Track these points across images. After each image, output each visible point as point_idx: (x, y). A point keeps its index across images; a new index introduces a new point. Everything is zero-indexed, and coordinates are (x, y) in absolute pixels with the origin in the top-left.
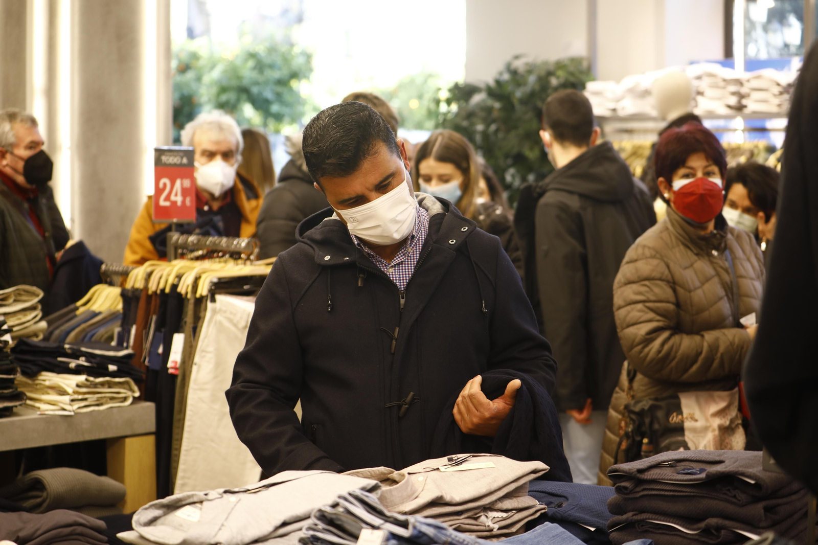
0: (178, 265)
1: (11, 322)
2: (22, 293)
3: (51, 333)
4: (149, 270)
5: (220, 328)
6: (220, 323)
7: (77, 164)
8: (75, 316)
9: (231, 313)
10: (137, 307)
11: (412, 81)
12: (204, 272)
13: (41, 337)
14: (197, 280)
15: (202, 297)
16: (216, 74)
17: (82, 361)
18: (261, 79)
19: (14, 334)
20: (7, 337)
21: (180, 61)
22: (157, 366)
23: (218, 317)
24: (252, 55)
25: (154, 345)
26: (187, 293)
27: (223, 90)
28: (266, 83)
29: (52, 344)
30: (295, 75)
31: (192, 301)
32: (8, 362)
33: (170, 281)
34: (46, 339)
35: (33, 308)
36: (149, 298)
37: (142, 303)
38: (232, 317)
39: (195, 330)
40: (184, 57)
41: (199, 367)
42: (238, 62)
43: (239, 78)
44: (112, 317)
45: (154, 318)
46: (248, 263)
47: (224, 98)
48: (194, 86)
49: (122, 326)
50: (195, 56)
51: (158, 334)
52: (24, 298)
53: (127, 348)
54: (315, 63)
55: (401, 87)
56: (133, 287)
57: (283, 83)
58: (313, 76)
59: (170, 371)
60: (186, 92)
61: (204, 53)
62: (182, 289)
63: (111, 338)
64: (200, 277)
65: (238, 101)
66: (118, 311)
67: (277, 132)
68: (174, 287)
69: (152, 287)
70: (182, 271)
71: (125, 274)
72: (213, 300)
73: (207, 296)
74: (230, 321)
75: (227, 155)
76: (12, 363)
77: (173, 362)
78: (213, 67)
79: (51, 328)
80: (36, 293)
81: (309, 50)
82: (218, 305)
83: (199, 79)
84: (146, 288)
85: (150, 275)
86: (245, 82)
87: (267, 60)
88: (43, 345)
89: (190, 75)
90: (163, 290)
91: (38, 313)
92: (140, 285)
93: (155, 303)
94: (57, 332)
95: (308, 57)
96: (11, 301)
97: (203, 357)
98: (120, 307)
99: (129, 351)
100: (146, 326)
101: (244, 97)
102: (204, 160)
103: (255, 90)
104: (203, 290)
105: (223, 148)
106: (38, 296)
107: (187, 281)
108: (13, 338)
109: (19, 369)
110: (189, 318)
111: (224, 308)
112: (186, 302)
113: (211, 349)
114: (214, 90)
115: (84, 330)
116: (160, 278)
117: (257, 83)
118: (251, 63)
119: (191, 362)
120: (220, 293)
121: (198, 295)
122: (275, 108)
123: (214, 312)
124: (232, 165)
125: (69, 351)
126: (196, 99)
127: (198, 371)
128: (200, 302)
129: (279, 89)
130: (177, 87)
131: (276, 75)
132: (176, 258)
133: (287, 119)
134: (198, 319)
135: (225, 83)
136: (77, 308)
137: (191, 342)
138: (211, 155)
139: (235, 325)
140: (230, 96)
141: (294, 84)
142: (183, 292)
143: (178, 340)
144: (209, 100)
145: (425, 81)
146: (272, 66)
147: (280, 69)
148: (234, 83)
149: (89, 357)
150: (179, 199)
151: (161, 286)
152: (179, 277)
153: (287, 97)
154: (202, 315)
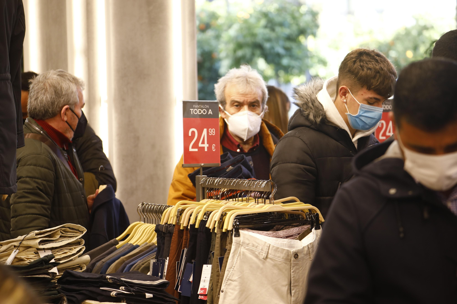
0: (206, 204)
1: (58, 255)
2: (68, 230)
3: (94, 265)
4: (181, 207)
5: (244, 259)
6: (244, 254)
7: (114, 115)
8: (116, 249)
9: (253, 246)
10: (170, 241)
11: (408, 33)
12: (229, 210)
13: (85, 268)
14: (223, 216)
15: (228, 231)
16: (232, 32)
17: (122, 289)
18: (273, 35)
19: (60, 266)
20: (55, 270)
21: (201, 21)
22: (188, 293)
23: (242, 249)
24: (265, 15)
25: (186, 275)
26: (214, 228)
27: (240, 46)
28: (278, 39)
29: (94, 275)
30: (303, 32)
31: (218, 236)
32: (56, 292)
33: (199, 218)
34: (88, 270)
35: (78, 243)
36: (181, 232)
37: (175, 238)
38: (254, 249)
39: (222, 262)
40: (204, 17)
41: (226, 293)
42: (252, 21)
43: (254, 35)
44: (148, 250)
45: (186, 250)
46: (267, 201)
47: (240, 53)
48: (213, 42)
49: (156, 258)
50: (214, 16)
51: (188, 264)
52: (69, 234)
53: (161, 278)
54: (321, 20)
55: (398, 38)
56: (166, 223)
57: (292, 39)
58: (320, 32)
59: (200, 297)
60: (207, 48)
61: (222, 12)
62: (210, 225)
63: (147, 269)
64: (226, 214)
65: (253, 55)
66: (153, 244)
67: (288, 82)
68: (203, 223)
69: (184, 222)
70: (209, 209)
71: (160, 212)
72: (238, 235)
73: (232, 231)
74: (253, 252)
75: (253, 105)
76: (59, 293)
77: (202, 289)
78: (230, 26)
79: (93, 261)
80: (80, 230)
81: (315, 9)
82: (241, 239)
83: (218, 37)
84: (178, 224)
85: (181, 212)
86: (259, 39)
87: (278, 19)
88: (87, 275)
89: (210, 33)
90: (193, 226)
91: (82, 247)
92: (172, 221)
93: (185, 237)
94: (99, 264)
95: (314, 15)
96: (58, 237)
97: (229, 285)
98: (155, 240)
99: (164, 280)
100: (179, 258)
101: (258, 52)
102: (233, 109)
103: (267, 45)
104: (229, 225)
105: (250, 99)
106: (82, 232)
107: (215, 217)
108: (59, 270)
109: (65, 298)
110: (216, 250)
111: (247, 242)
112: (213, 235)
113: (235, 278)
114: (231, 46)
115: (123, 261)
116: (191, 215)
117: (269, 40)
118: (263, 22)
119: (218, 290)
120: (243, 229)
121: (224, 231)
122: (285, 61)
123: (239, 244)
124: (259, 114)
125: (110, 281)
126: (215, 55)
127: (224, 298)
128: (226, 236)
129: (288, 44)
130: (200, 44)
131: (287, 31)
132: (204, 198)
133: (296, 71)
134: (224, 251)
135: (241, 40)
136: (117, 243)
137: (218, 271)
138: (239, 105)
139: (257, 257)
140: (247, 52)
141: (302, 39)
142: (211, 227)
143: (207, 270)
144: (227, 56)
145: (420, 34)
146: (281, 25)
147: (289, 26)
148: (249, 40)
149: (129, 285)
150: (206, 145)
151: (191, 222)
152: (207, 214)
153: (296, 51)
154: (227, 247)
